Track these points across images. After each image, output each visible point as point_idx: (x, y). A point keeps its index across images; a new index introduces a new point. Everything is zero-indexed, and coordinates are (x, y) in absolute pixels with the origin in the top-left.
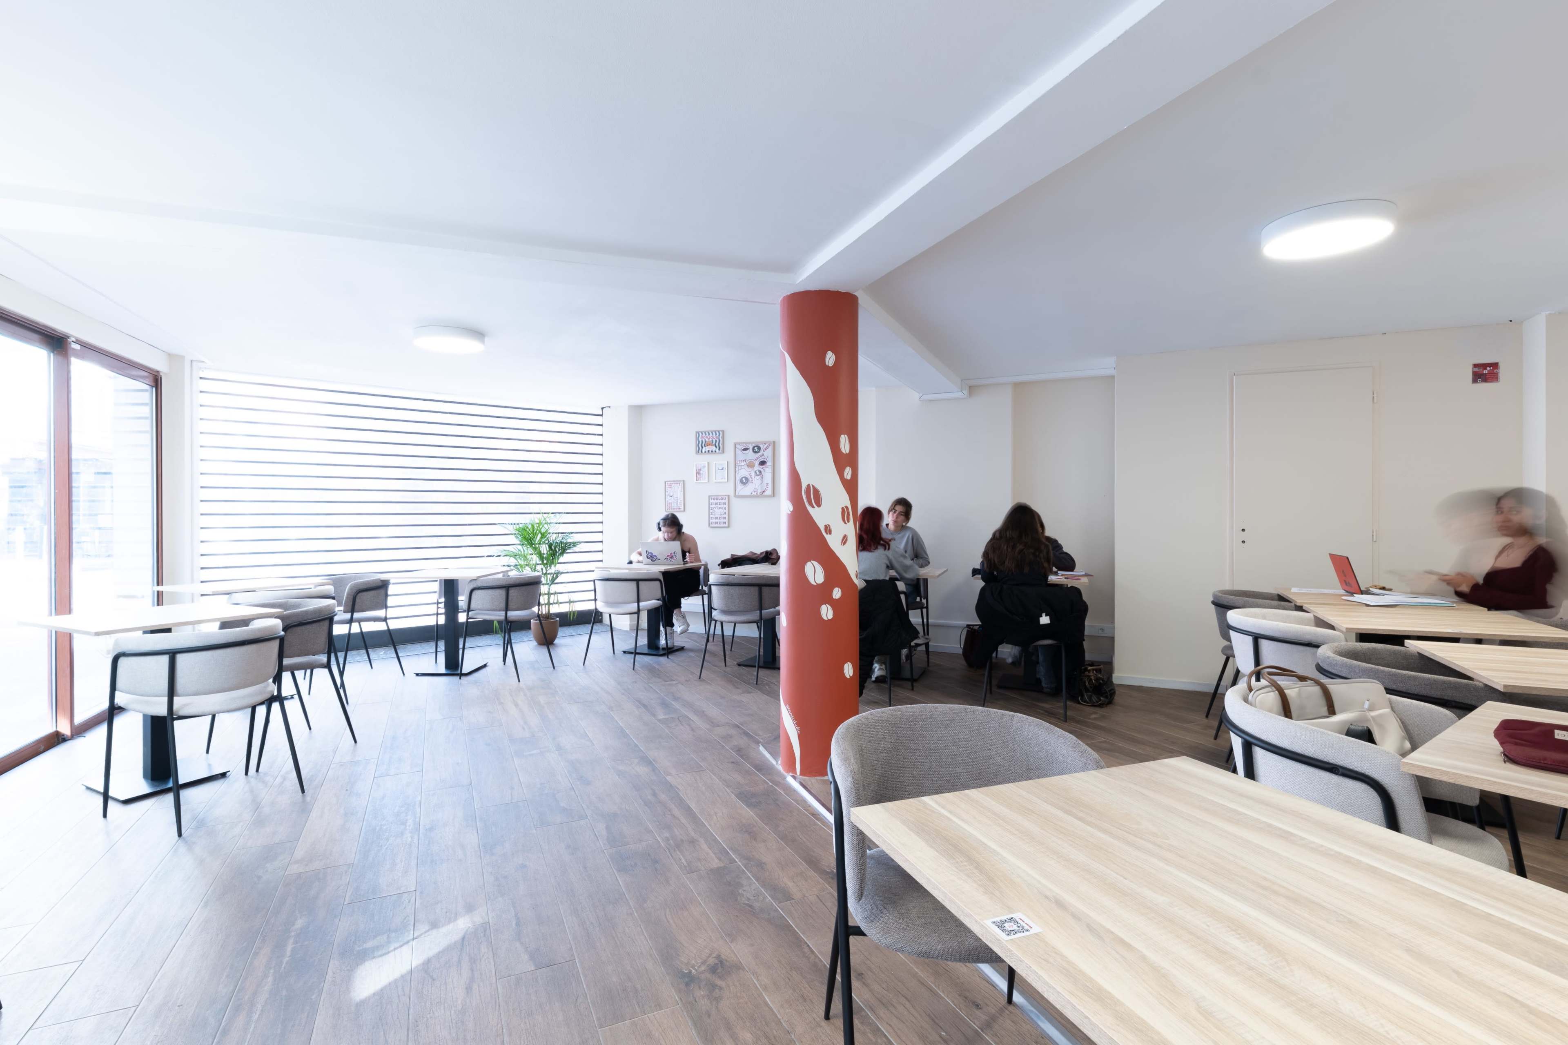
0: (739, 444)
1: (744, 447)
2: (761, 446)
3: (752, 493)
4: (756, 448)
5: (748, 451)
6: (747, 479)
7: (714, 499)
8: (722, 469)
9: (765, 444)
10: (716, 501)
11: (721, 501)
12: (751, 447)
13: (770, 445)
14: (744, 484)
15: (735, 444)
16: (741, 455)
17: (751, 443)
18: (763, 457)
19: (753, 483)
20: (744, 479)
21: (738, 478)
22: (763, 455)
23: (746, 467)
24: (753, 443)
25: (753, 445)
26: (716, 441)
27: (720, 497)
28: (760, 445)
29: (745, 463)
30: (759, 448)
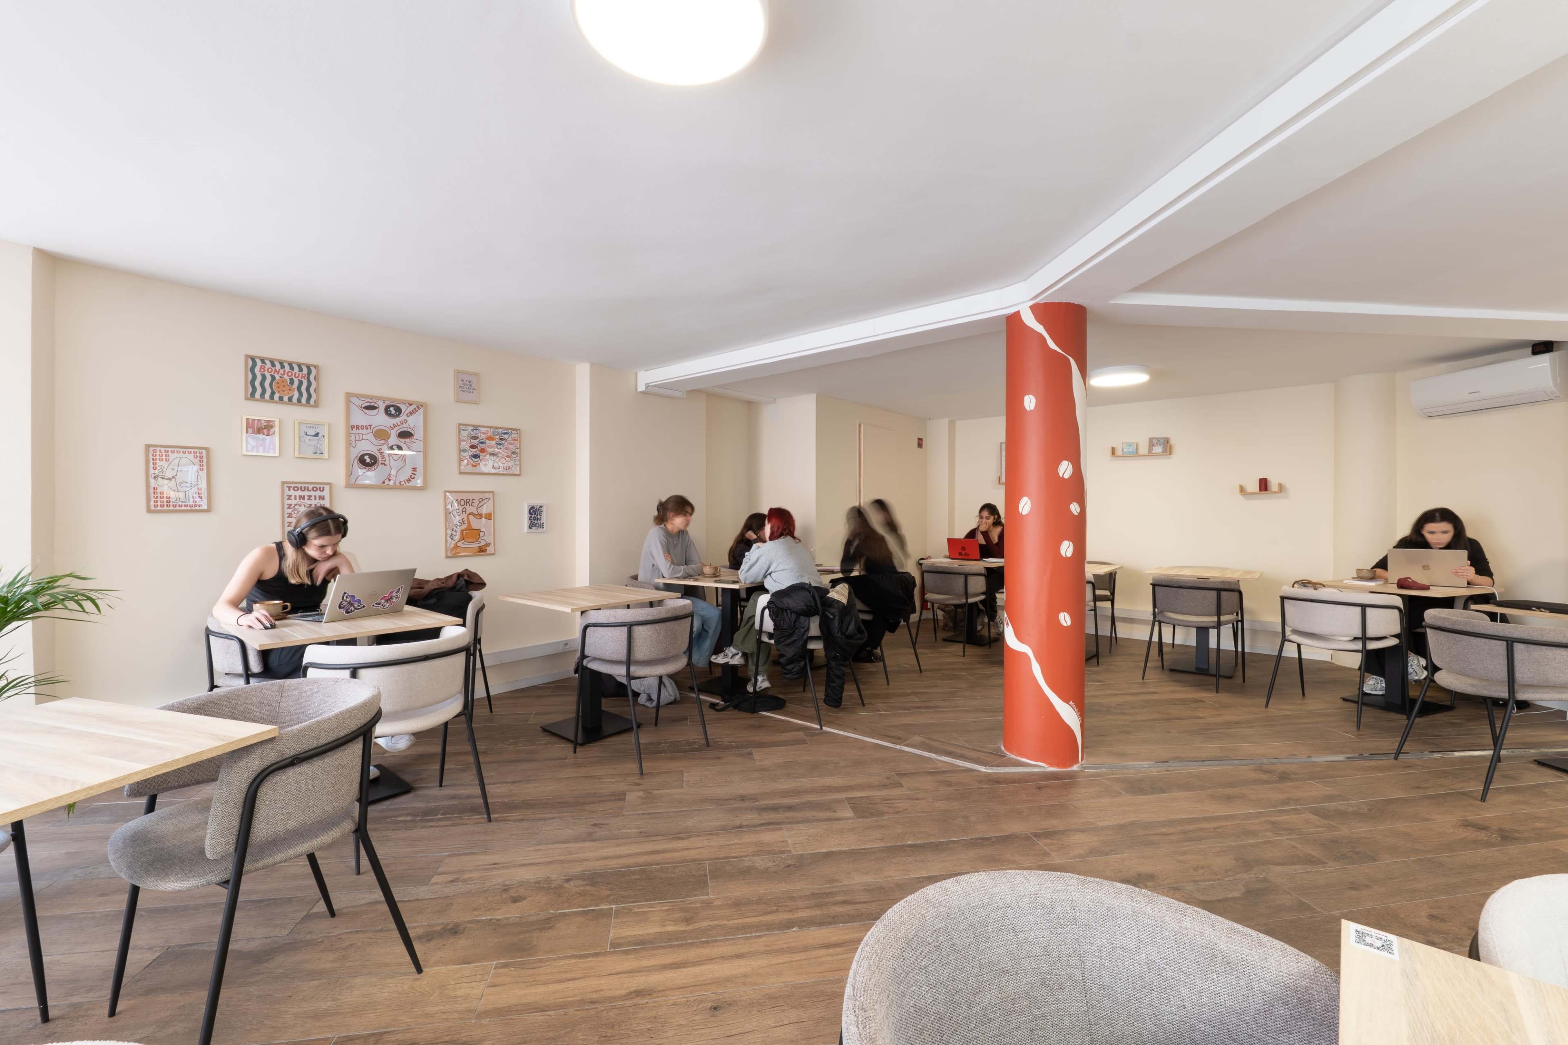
0: (358, 396)
1: (368, 404)
2: (403, 407)
3: (384, 482)
4: (392, 409)
5: (375, 412)
6: (372, 457)
7: (296, 489)
8: (317, 435)
9: (410, 405)
10: (299, 493)
11: (312, 493)
12: (382, 407)
13: (419, 408)
14: (368, 466)
15: (349, 396)
16: (361, 418)
17: (384, 399)
18: (405, 425)
19: (385, 465)
20: (366, 457)
21: (356, 453)
22: (406, 421)
23: (371, 437)
24: (388, 399)
25: (387, 403)
26: (301, 383)
27: (310, 487)
28: (401, 406)
29: (369, 431)
30: (399, 410)
